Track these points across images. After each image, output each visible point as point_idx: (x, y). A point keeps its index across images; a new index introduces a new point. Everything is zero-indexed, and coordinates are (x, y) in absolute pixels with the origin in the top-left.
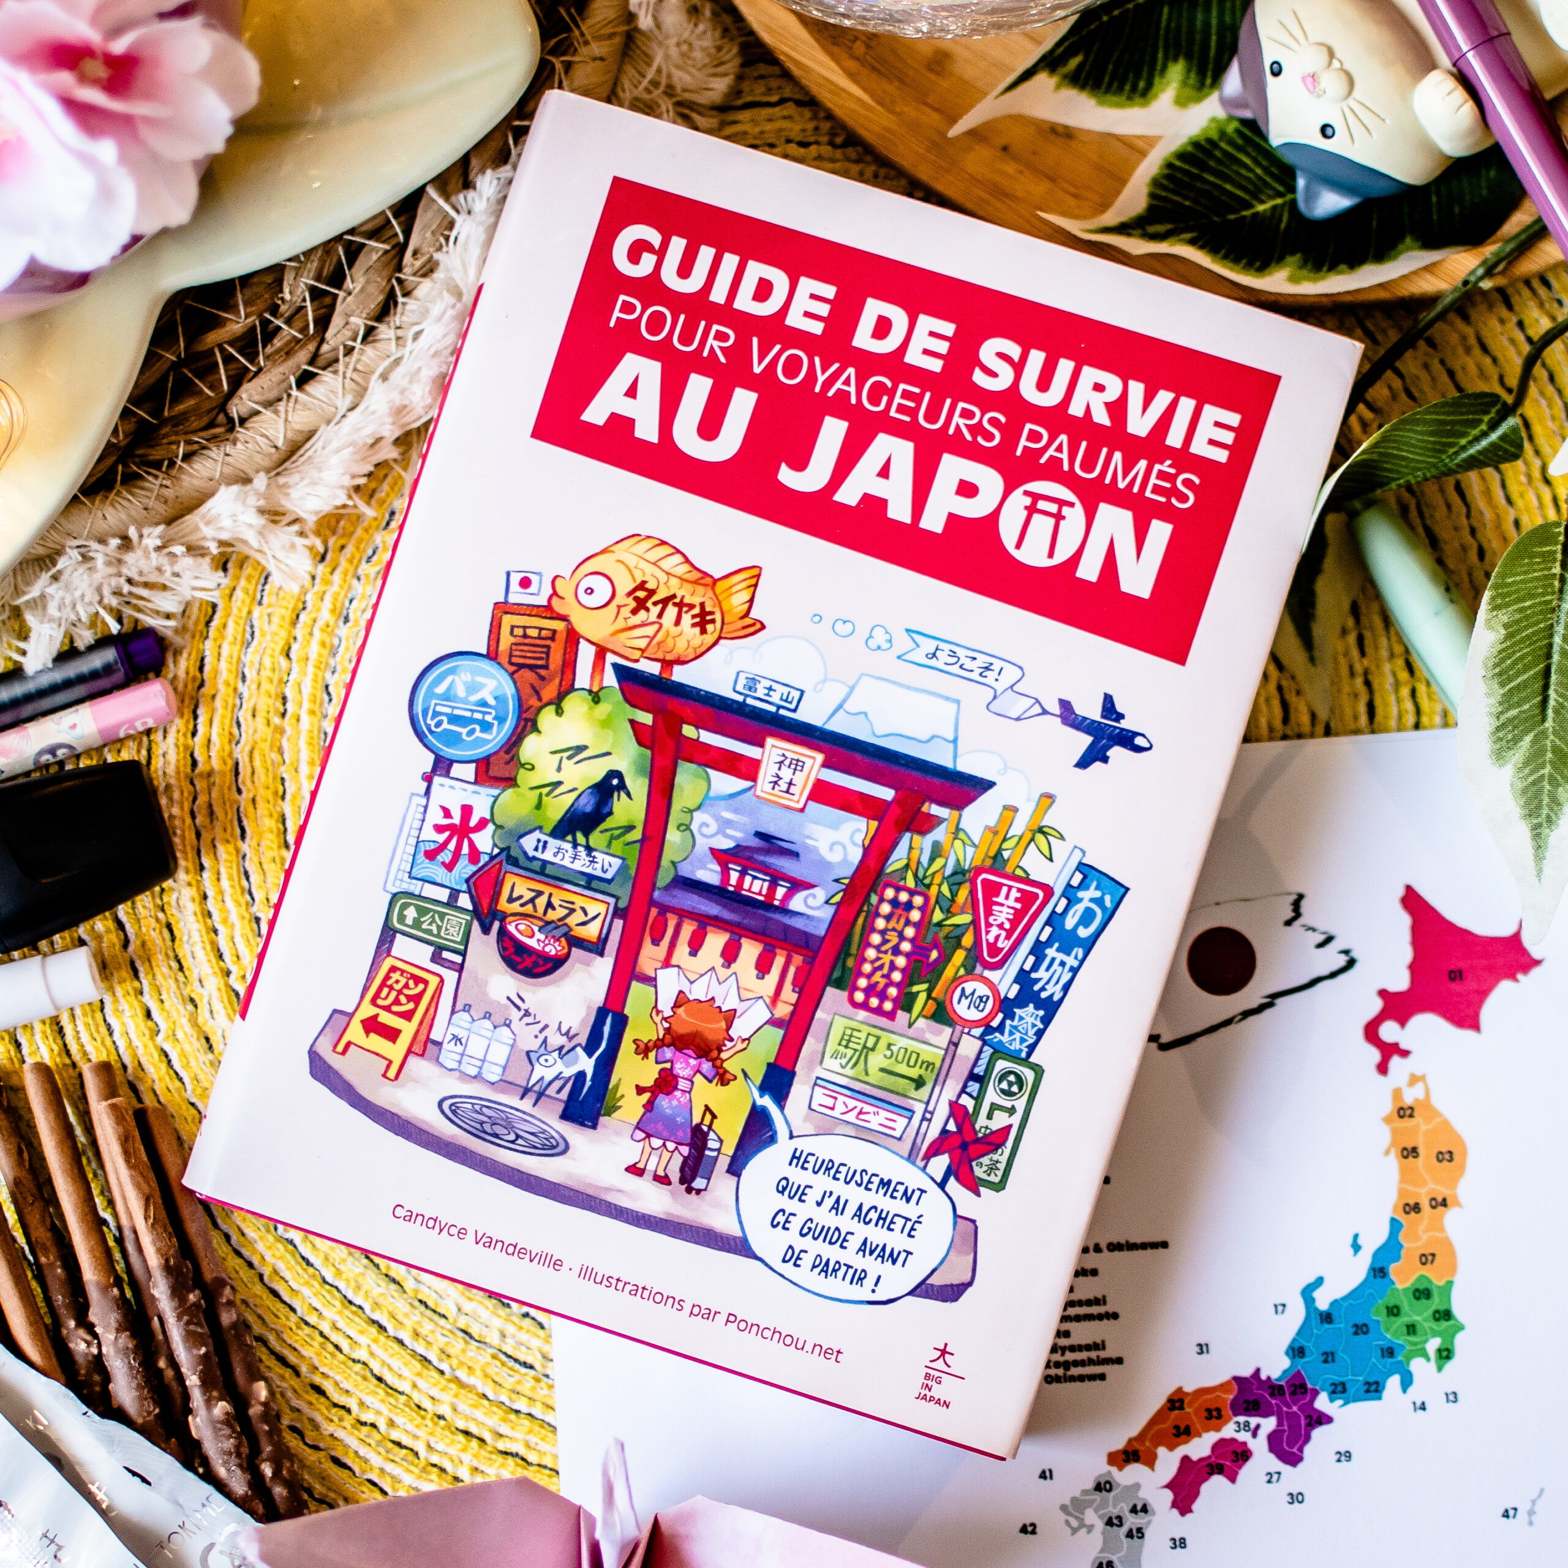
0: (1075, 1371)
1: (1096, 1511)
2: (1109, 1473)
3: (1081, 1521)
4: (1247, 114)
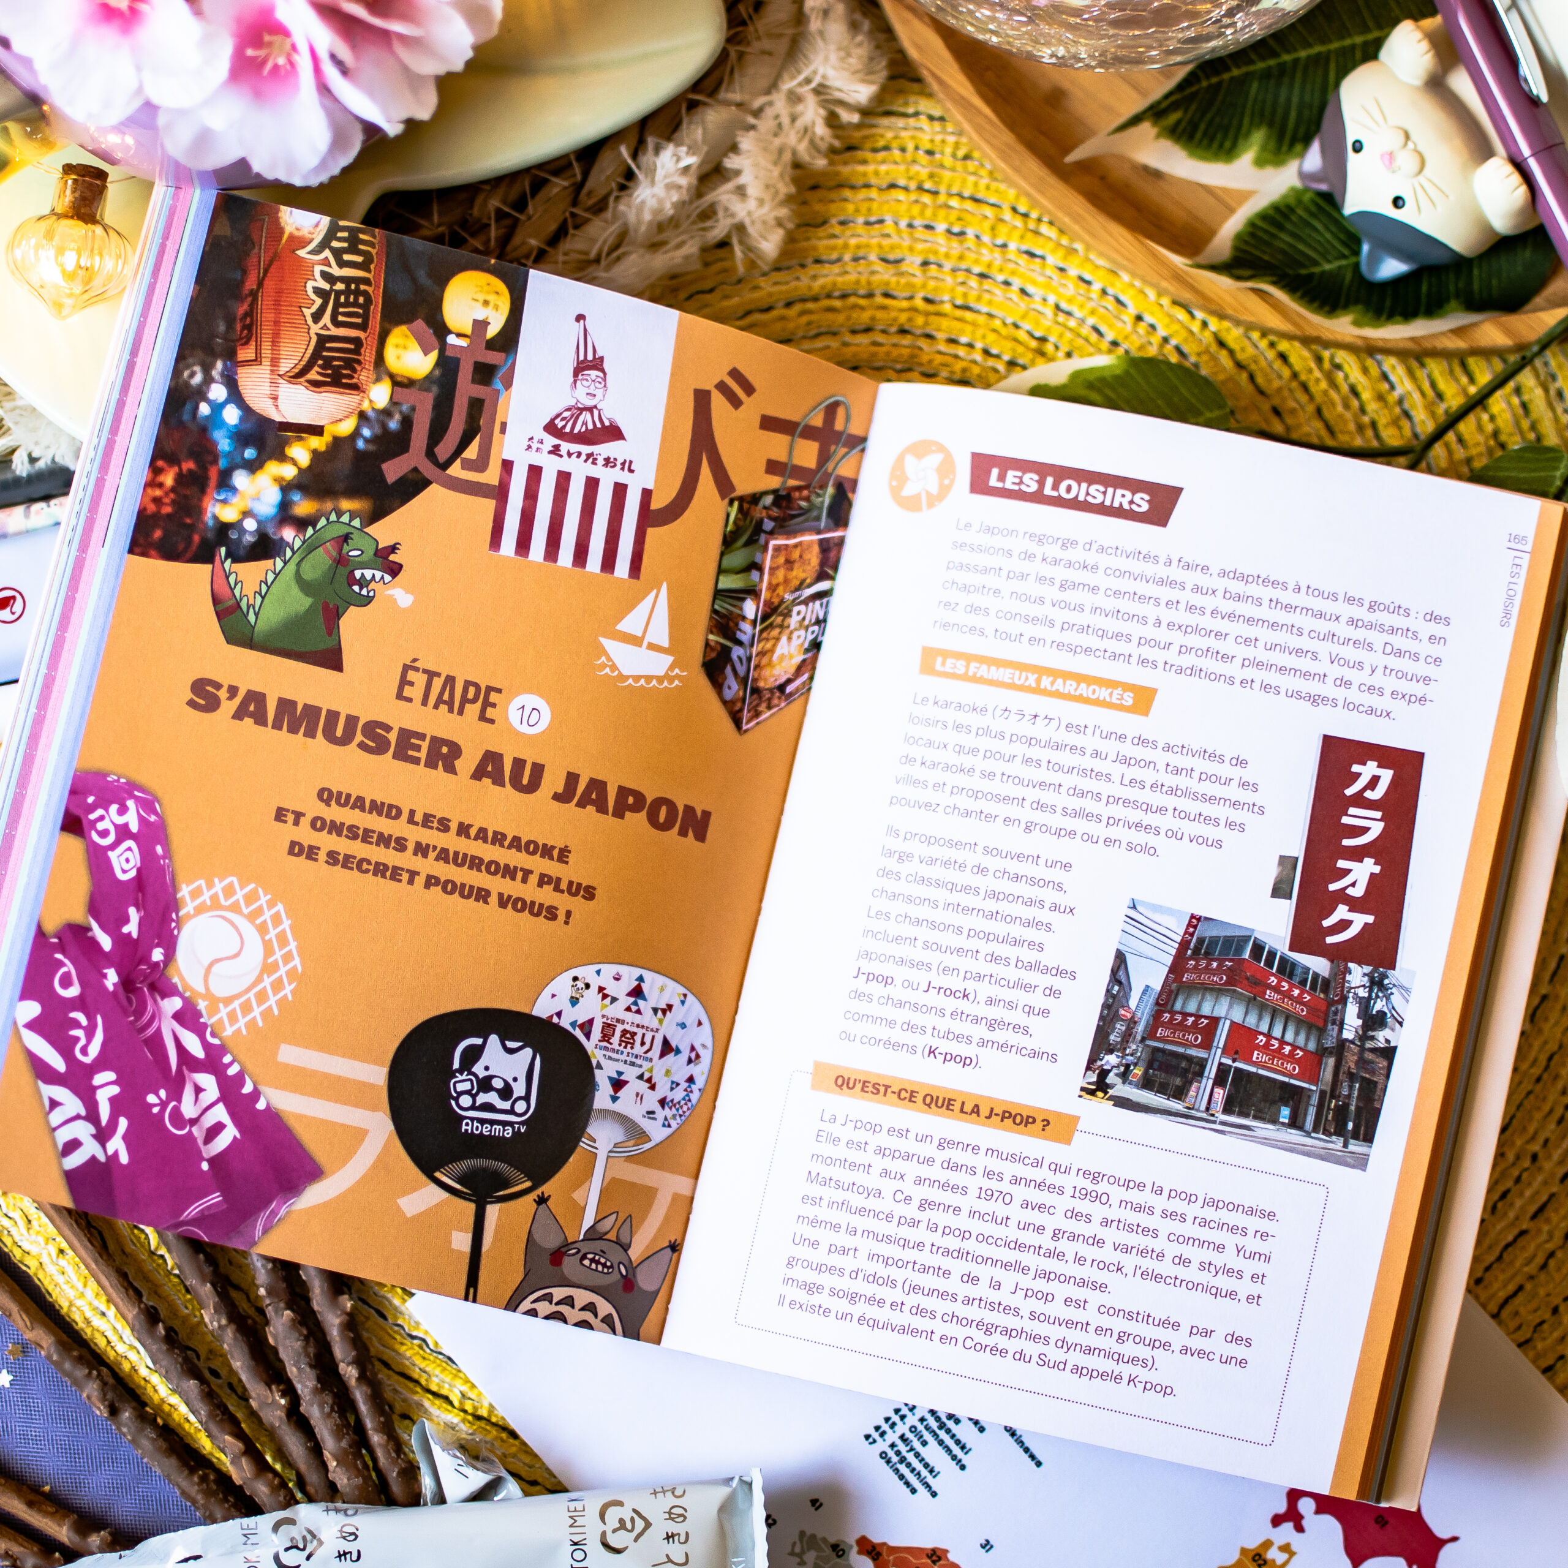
0: (903, 1468)
1: (817, 1558)
2: (851, 1547)
3: (803, 1552)
4: (1323, 187)
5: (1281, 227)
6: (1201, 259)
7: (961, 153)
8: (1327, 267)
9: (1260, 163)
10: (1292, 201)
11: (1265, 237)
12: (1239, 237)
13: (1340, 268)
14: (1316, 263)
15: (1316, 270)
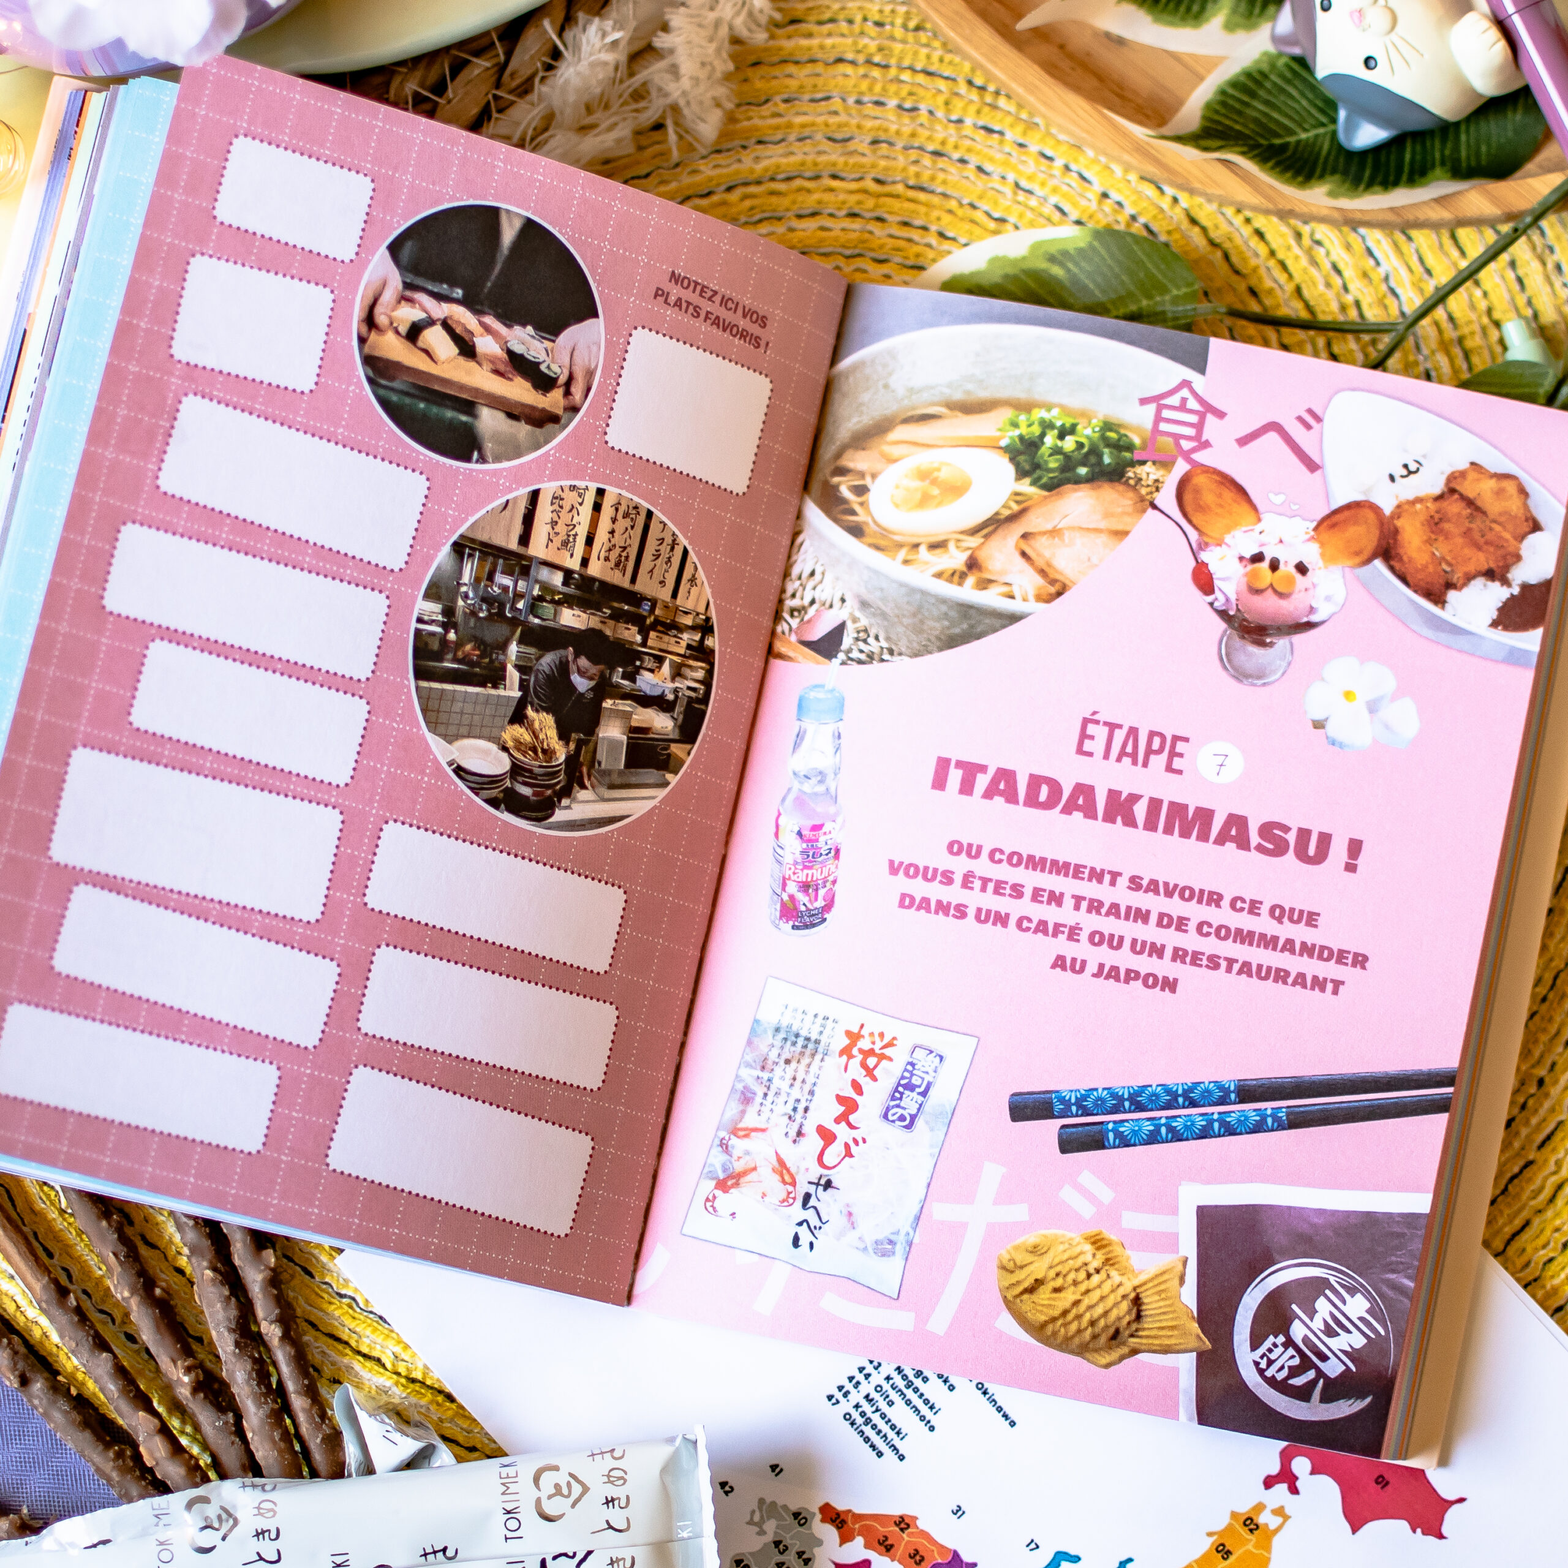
0: (868, 1431)
1: (778, 1527)
2: (814, 1514)
3: (762, 1520)
4: (1297, 51)
5: (1253, 94)
6: (1166, 130)
7: (912, 24)
8: (1303, 136)
9: (1230, 27)
10: (1265, 67)
11: (1237, 106)
12: (1208, 106)
13: (1317, 136)
14: (1292, 132)
15: (1292, 139)
